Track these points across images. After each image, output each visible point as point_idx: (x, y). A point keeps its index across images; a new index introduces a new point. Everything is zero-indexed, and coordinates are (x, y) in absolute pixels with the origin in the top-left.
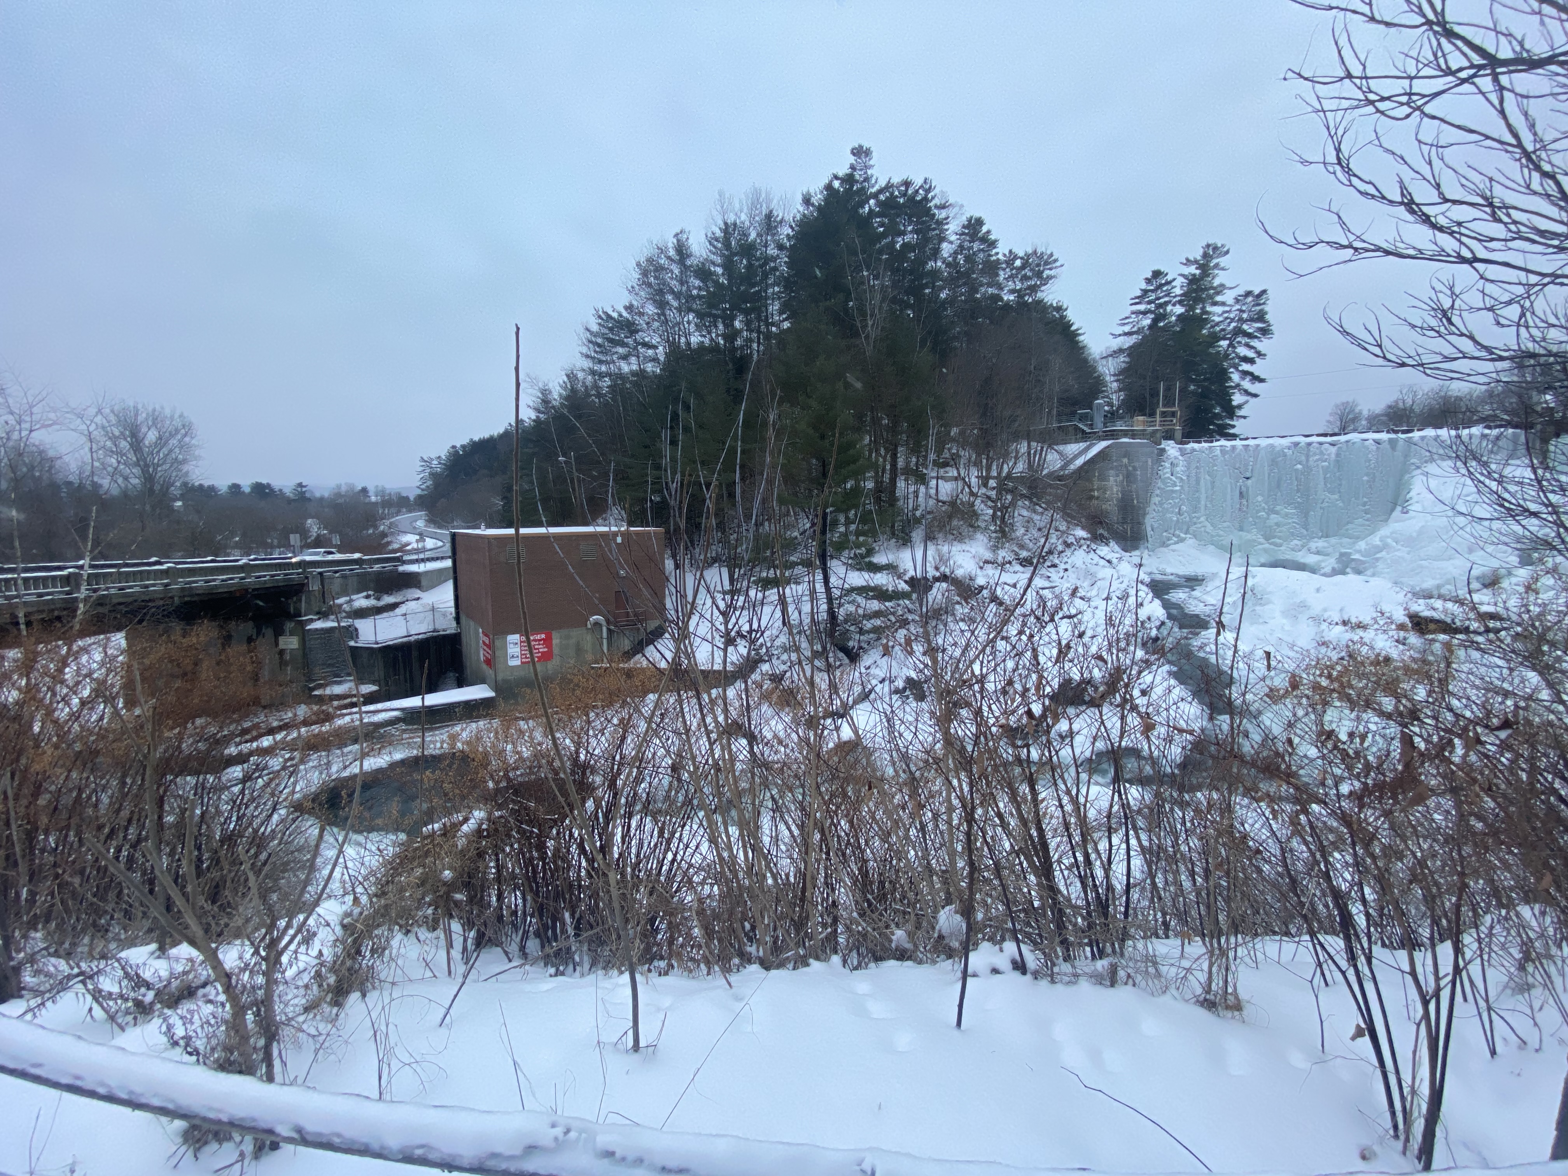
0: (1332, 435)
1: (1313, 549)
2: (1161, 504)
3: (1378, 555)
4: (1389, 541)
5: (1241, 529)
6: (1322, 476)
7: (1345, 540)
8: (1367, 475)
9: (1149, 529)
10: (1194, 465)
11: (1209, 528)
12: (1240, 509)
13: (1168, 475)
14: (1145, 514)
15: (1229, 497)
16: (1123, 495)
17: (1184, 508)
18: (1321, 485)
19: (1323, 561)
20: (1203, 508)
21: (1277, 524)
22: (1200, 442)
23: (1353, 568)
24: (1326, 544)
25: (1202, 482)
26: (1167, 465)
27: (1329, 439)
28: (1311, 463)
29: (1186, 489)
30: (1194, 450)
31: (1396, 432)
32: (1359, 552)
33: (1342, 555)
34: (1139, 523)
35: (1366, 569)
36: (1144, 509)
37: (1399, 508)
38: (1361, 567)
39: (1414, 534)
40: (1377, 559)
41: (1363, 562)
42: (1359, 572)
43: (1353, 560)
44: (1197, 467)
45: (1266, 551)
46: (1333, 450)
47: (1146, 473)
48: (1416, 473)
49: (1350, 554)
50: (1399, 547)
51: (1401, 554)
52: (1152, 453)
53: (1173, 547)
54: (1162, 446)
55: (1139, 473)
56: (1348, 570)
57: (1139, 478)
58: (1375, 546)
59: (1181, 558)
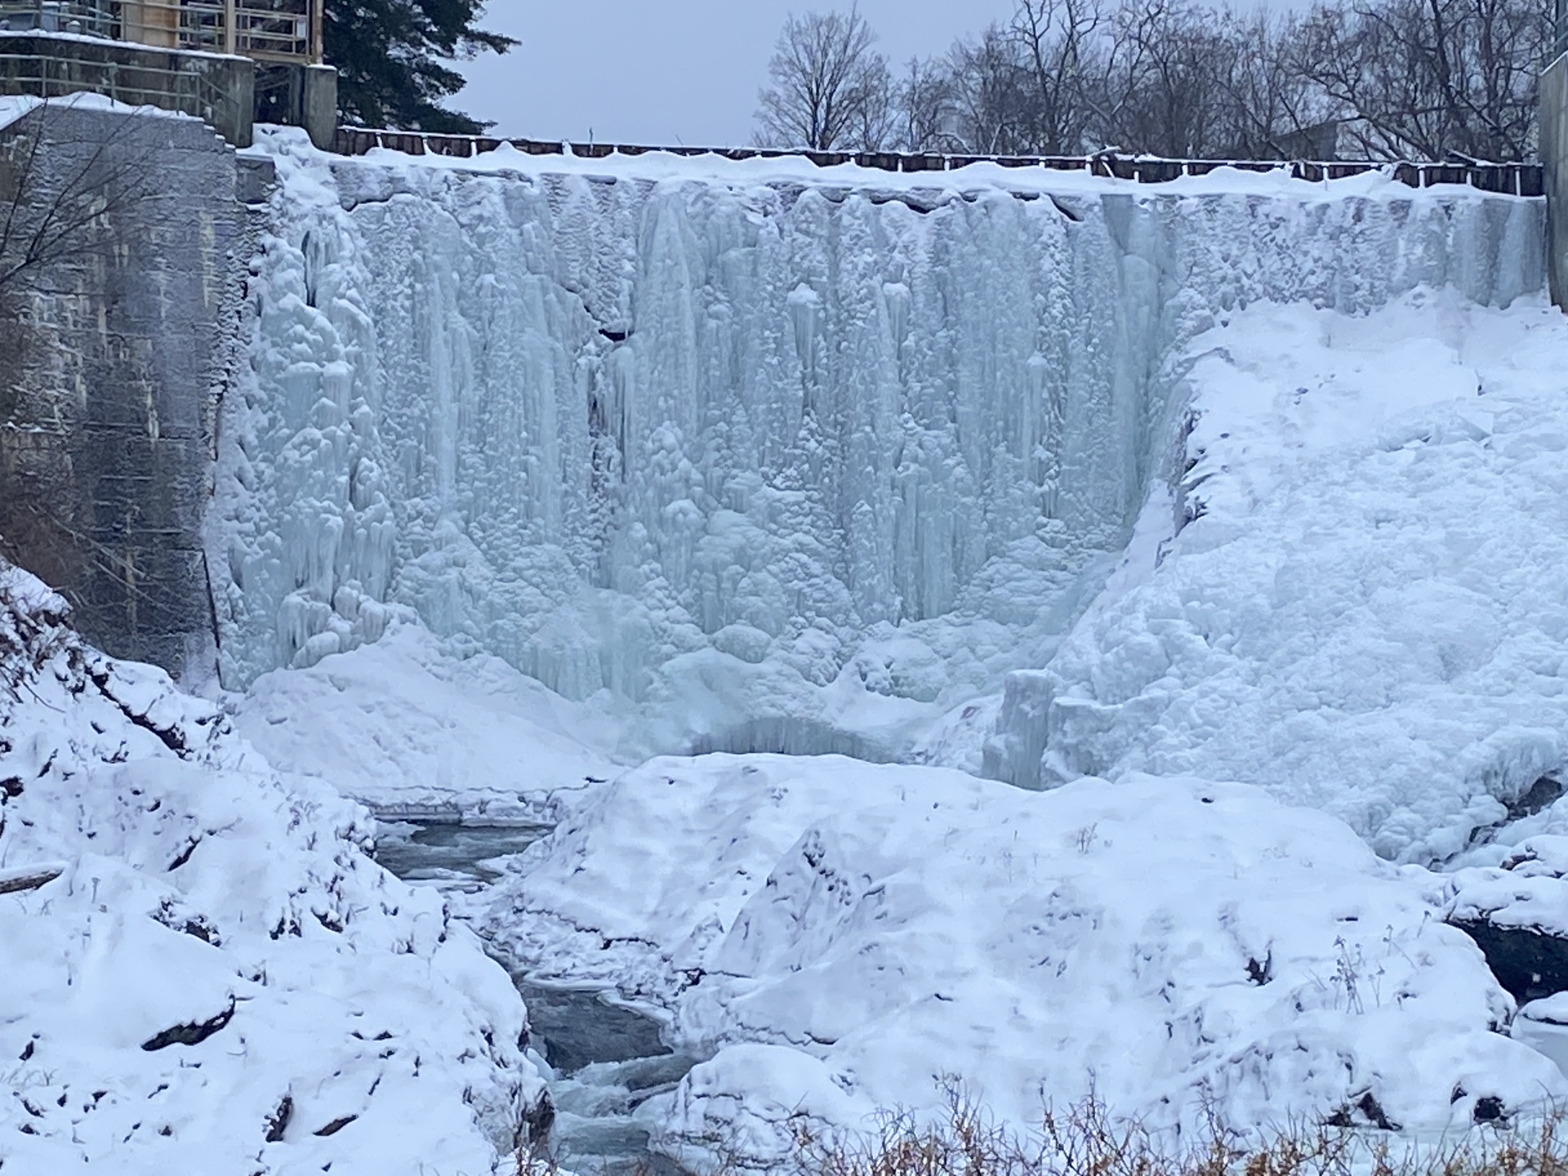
0: (914, 164)
1: (877, 675)
2: (270, 447)
3: (1154, 692)
4: (1182, 628)
5: (605, 580)
6: (888, 344)
8: (1041, 344)
9: (220, 573)
10: (400, 257)
11: (479, 571)
12: (595, 483)
13: (295, 300)
14: (198, 496)
15: (547, 422)
16: (97, 387)
17: (373, 470)
18: (889, 385)
19: (918, 723)
20: (447, 470)
21: (742, 557)
22: (415, 149)
23: (1066, 750)
25: (439, 338)
26: (290, 250)
27: (901, 181)
28: (848, 281)
29: (376, 373)
30: (395, 184)
31: (1124, 171)
32: (1085, 677)
34: (173, 541)
35: (1116, 751)
36: (195, 467)
37: (1159, 492)
38: (1098, 745)
39: (1263, 602)
40: (1150, 707)
41: (1104, 724)
42: (1090, 768)
43: (1070, 712)
44: (414, 270)
46: (920, 229)
47: (196, 285)
48: (1197, 346)
49: (1047, 689)
50: (1217, 654)
51: (1230, 685)
52: (217, 181)
53: (333, 664)
54: (257, 151)
55: (161, 277)
56: (1052, 758)
57: (166, 304)
58: (1138, 654)
59: (376, 720)
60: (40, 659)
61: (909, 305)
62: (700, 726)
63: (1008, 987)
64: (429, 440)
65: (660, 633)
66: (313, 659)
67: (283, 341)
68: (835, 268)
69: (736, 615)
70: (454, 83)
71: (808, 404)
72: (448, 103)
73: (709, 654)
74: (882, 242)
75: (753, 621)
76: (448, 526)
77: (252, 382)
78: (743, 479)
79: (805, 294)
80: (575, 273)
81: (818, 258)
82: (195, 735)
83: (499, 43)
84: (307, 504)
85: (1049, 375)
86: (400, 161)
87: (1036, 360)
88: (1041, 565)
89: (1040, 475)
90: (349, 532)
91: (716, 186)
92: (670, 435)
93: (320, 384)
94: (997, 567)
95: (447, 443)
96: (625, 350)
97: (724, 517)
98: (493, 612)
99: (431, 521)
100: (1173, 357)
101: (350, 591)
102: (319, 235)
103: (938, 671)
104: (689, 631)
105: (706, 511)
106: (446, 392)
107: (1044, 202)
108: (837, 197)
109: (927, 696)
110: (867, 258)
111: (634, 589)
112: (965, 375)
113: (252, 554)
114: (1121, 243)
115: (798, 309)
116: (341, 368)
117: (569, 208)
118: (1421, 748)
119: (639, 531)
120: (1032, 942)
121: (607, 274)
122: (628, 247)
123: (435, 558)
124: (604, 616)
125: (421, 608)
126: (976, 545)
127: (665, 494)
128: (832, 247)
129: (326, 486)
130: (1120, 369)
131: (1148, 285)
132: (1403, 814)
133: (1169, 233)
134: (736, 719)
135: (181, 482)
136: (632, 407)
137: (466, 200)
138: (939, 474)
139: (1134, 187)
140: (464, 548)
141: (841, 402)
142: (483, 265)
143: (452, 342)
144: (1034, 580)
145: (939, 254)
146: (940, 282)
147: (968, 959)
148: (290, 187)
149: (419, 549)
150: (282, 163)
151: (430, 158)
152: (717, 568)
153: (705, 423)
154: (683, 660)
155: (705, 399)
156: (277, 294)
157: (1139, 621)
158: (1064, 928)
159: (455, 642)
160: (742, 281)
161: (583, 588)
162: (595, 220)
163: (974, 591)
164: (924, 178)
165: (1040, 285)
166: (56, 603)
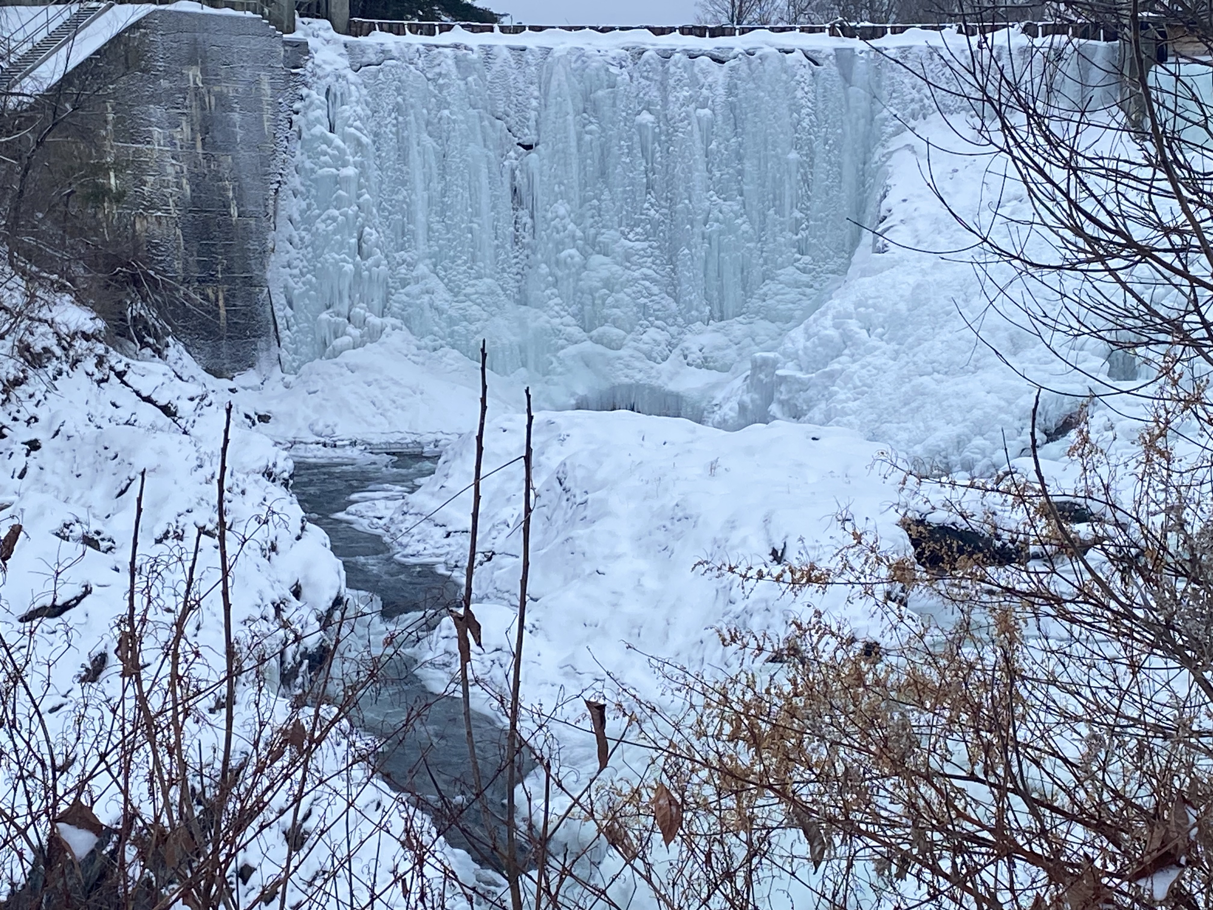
0: (715, 33)
2: (308, 221)
3: (835, 366)
4: (853, 325)
5: (523, 300)
7: (762, 327)
8: (796, 145)
9: (279, 300)
10: (389, 100)
14: (264, 253)
16: (196, 187)
22: (399, 31)
23: (782, 403)
24: (720, 339)
26: (316, 96)
27: (708, 44)
30: (385, 54)
31: (850, 33)
32: (793, 356)
33: (759, 366)
34: (249, 282)
35: (811, 404)
36: (261, 235)
38: (800, 401)
39: (902, 307)
40: (832, 376)
41: (804, 386)
42: (796, 415)
43: (783, 379)
44: (398, 109)
45: (587, 362)
47: (259, 121)
48: (896, 143)
49: (774, 364)
50: (874, 341)
51: (879, 361)
52: (271, 54)
53: (350, 356)
54: (298, 35)
55: (236, 117)
56: (774, 408)
57: (240, 134)
58: (826, 342)
59: (373, 390)
61: (712, 123)
62: (581, 390)
64: (410, 216)
65: (557, 332)
66: (336, 353)
67: (314, 155)
68: (665, 101)
69: (605, 320)
71: (649, 187)
73: (588, 346)
74: (694, 82)
75: (615, 323)
76: (422, 268)
77: (296, 181)
78: (607, 236)
79: (646, 117)
80: (501, 107)
81: (654, 93)
84: (330, 256)
85: (801, 164)
86: (389, 40)
87: (793, 155)
88: (797, 285)
89: (796, 227)
90: (358, 273)
91: (590, 50)
92: (562, 208)
93: (337, 181)
94: (770, 287)
95: (421, 217)
96: (533, 155)
97: (597, 259)
98: (452, 321)
99: (411, 266)
100: (878, 153)
101: (359, 310)
102: (336, 88)
104: (575, 331)
105: (585, 256)
106: (420, 186)
107: (798, 55)
108: (666, 55)
110: (686, 93)
111: (541, 305)
112: (748, 165)
113: (298, 289)
114: (847, 78)
115: (641, 127)
116: (350, 171)
117: (496, 67)
118: (993, 399)
119: (544, 269)
121: (521, 108)
122: (534, 90)
123: (414, 289)
124: (522, 323)
125: (406, 321)
126: (756, 273)
127: (560, 246)
128: (663, 87)
129: (342, 245)
130: (846, 158)
131: (864, 105)
132: (978, 441)
133: (878, 71)
134: (605, 386)
135: (253, 245)
136: (538, 190)
137: (431, 63)
138: (732, 229)
139: (857, 44)
140: (433, 282)
141: (669, 184)
142: (443, 104)
143: (423, 153)
145: (731, 90)
146: (732, 107)
148: (318, 58)
149: (404, 283)
150: (312, 43)
151: (410, 38)
152: (592, 291)
154: (572, 349)
155: (584, 186)
156: (310, 125)
157: (828, 321)
159: (427, 341)
160: (606, 110)
161: (509, 306)
162: (513, 74)
164: (722, 41)
165: (794, 107)
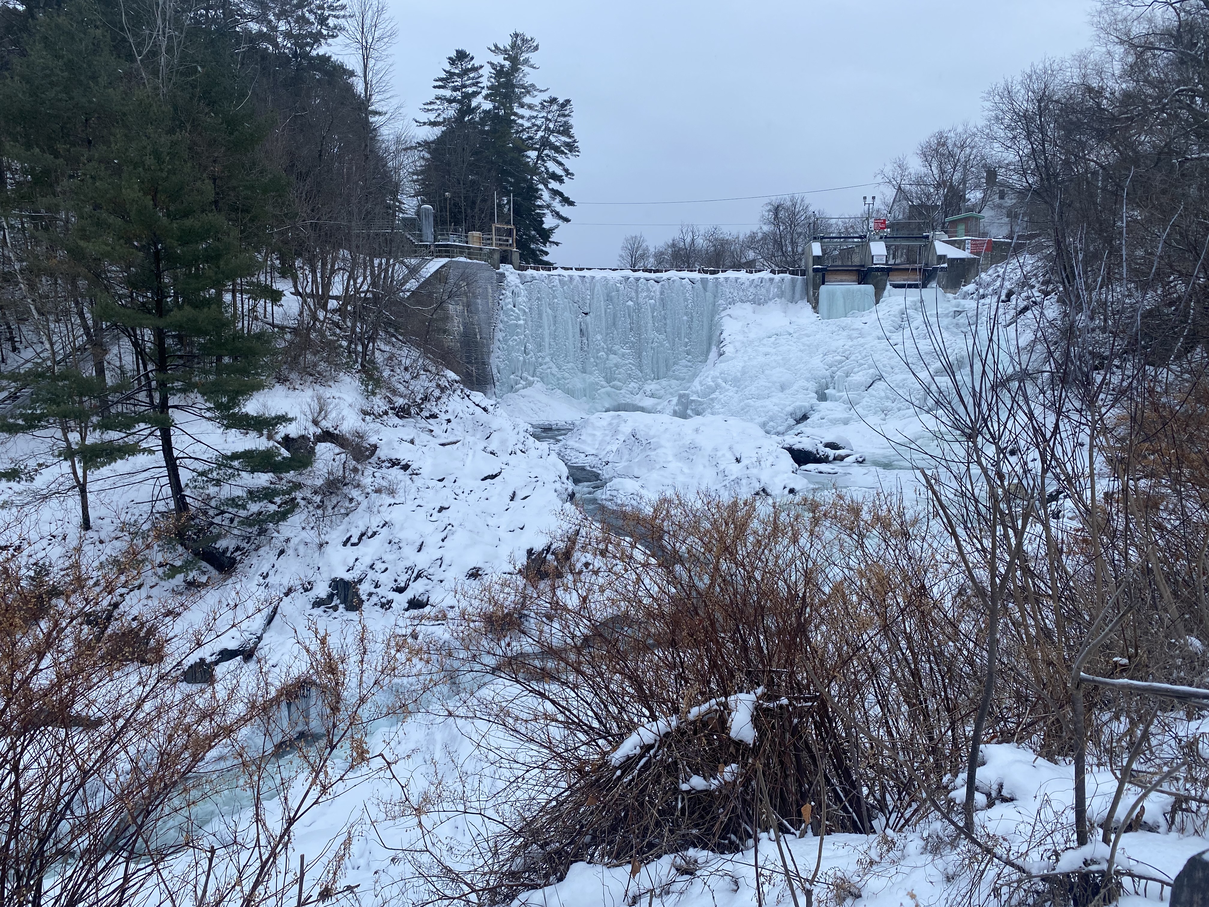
0: (656, 271)
1: (648, 393)
2: (506, 341)
3: (713, 396)
4: (720, 381)
5: (584, 371)
6: (650, 314)
7: (674, 382)
8: (686, 314)
9: (495, 371)
10: (535, 295)
11: (555, 370)
12: (582, 349)
13: (510, 306)
14: (489, 353)
15: (570, 335)
16: (465, 327)
17: (530, 346)
18: (650, 325)
19: (658, 404)
20: (547, 346)
21: (616, 365)
22: (538, 269)
23: (692, 410)
24: (658, 387)
25: (544, 315)
26: (509, 294)
27: (653, 275)
28: (641, 300)
29: (530, 323)
30: (534, 278)
31: (706, 272)
32: (697, 393)
33: (681, 396)
34: (484, 363)
35: (704, 410)
36: (488, 346)
37: (714, 349)
38: (700, 408)
39: (739, 374)
40: (712, 399)
41: (701, 403)
42: (698, 414)
43: (693, 401)
44: (538, 299)
45: (609, 394)
46: (657, 287)
47: (487, 303)
48: (723, 314)
49: (688, 396)
50: (728, 387)
51: (731, 394)
52: (492, 278)
53: (522, 392)
54: (501, 270)
55: (479, 301)
56: (689, 412)
57: (480, 307)
58: (709, 387)
59: (532, 405)
60: (454, 391)
61: (655, 305)
62: (607, 405)
63: (680, 464)
64: (543, 339)
65: (597, 384)
66: (517, 390)
67: (508, 316)
68: (637, 298)
69: (615, 379)
70: (546, 253)
71: (631, 329)
72: (545, 258)
73: (609, 389)
74: (648, 290)
76: (548, 359)
77: (501, 326)
78: (616, 347)
79: (630, 303)
80: (576, 299)
81: (633, 294)
82: (490, 409)
83: (557, 244)
84: (514, 354)
86: (534, 272)
87: (685, 318)
88: (686, 366)
90: (524, 361)
91: (609, 277)
92: (599, 337)
93: (517, 326)
94: (676, 367)
95: (547, 340)
97: (612, 356)
98: (558, 379)
99: (543, 358)
101: (525, 375)
102: (516, 290)
103: (662, 392)
104: (604, 383)
105: (607, 354)
108: (638, 279)
109: (659, 398)
110: (645, 294)
111: (591, 373)
113: (502, 366)
114: (705, 289)
115: (629, 306)
116: (522, 322)
117: (575, 283)
118: (776, 408)
120: (685, 454)
121: (583, 299)
122: (588, 292)
123: (544, 367)
124: (584, 380)
125: (542, 379)
126: (671, 362)
127: (598, 351)
128: (637, 292)
129: (519, 350)
130: (705, 319)
131: (712, 299)
132: (771, 423)
133: (717, 287)
134: (616, 404)
135: (485, 350)
136: (590, 329)
137: (550, 281)
138: (662, 345)
139: (708, 276)
140: (551, 364)
141: (639, 328)
143: (548, 316)
144: (685, 370)
145: (662, 293)
146: (662, 300)
147: (670, 458)
148: (509, 279)
149: (541, 365)
150: (507, 273)
151: (541, 272)
152: (610, 368)
153: (607, 334)
154: (603, 390)
155: (607, 328)
156: (506, 305)
157: (709, 379)
158: (693, 451)
159: (550, 386)
160: (615, 300)
161: (579, 374)
162: (581, 286)
163: (671, 373)
164: (658, 275)
165: (686, 300)
166: (457, 378)
